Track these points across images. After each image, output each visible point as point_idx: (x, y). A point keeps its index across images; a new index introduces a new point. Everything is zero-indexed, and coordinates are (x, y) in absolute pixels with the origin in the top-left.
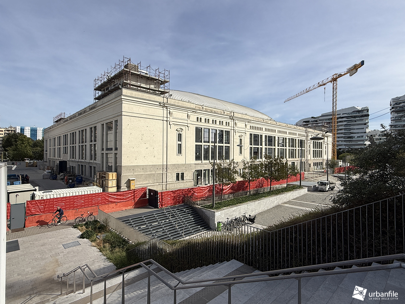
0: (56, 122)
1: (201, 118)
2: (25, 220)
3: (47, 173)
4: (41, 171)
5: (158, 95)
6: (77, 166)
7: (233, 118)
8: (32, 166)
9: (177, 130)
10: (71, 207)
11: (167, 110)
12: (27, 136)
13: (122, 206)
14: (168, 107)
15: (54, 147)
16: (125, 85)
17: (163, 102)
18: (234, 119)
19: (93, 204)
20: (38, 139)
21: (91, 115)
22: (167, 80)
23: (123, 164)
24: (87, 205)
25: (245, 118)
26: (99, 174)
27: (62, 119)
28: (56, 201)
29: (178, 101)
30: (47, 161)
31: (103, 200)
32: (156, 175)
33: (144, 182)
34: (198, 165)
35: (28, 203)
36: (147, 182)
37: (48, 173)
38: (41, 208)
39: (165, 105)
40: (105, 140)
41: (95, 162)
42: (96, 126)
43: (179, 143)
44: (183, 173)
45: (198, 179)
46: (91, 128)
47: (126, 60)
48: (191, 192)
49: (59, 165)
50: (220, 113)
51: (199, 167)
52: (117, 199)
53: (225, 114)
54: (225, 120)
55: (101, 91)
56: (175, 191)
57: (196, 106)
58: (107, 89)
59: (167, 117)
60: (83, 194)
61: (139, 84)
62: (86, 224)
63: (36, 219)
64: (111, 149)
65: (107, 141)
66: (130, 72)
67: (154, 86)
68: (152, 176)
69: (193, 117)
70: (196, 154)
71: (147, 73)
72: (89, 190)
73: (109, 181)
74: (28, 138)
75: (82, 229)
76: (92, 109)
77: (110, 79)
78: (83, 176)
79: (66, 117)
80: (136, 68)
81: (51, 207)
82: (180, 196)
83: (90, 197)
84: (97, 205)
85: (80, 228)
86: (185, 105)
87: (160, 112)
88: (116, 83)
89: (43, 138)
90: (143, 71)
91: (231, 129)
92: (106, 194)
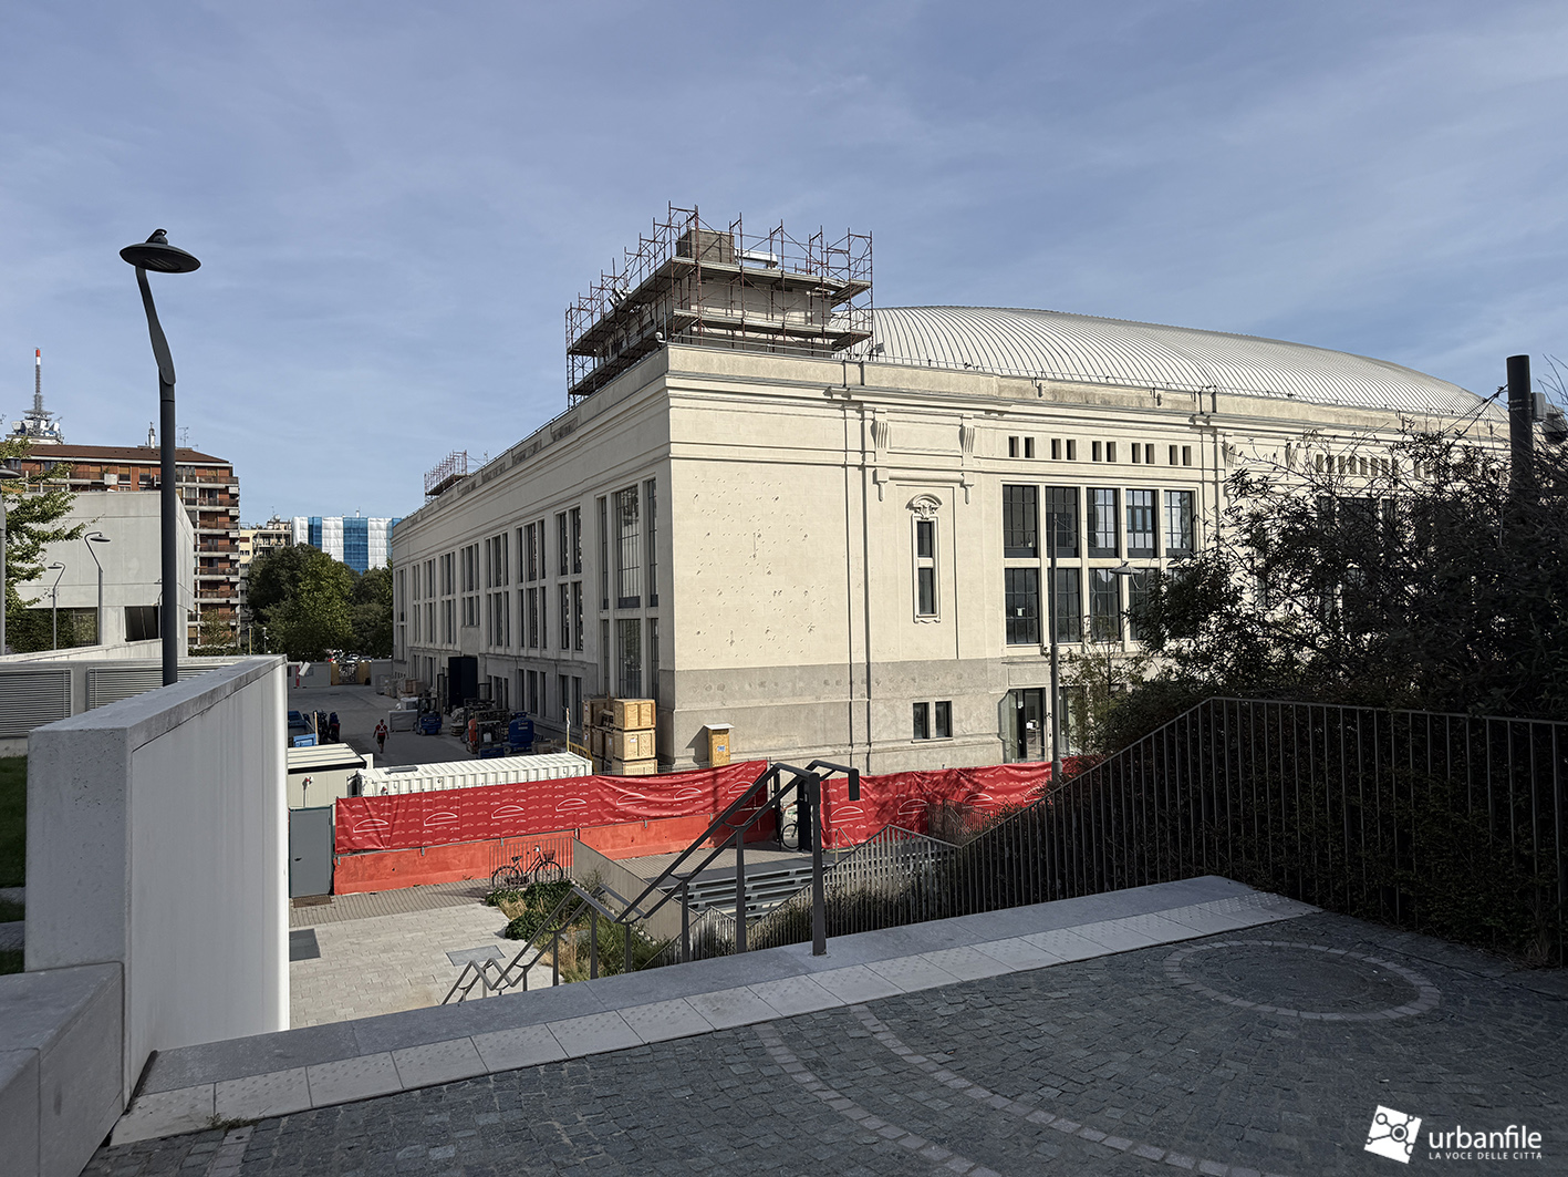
0: (437, 491)
1: (1028, 441)
2: (334, 867)
3: (405, 706)
4: (385, 701)
5: (824, 355)
6: (513, 675)
7: (1212, 424)
8: (352, 680)
9: (910, 506)
10: (482, 829)
11: (863, 419)
12: (333, 557)
13: (667, 833)
14: (865, 405)
15: (428, 601)
16: (681, 330)
17: (845, 385)
18: (1215, 427)
19: (559, 822)
20: (370, 567)
21: (559, 463)
22: (860, 280)
23: (681, 664)
24: (535, 823)
25: (1286, 415)
26: (592, 706)
27: (460, 477)
28: (428, 805)
29: (910, 371)
30: (408, 658)
31: (594, 806)
32: (820, 711)
33: (769, 743)
34: (1022, 667)
35: (342, 805)
36: (782, 742)
37: (409, 705)
38: (382, 827)
39: (854, 398)
40: (611, 567)
41: (578, 656)
42: (579, 508)
43: (921, 566)
44: (948, 704)
45: (1022, 732)
46: (562, 517)
47: (681, 218)
48: (963, 786)
49: (449, 677)
50: (1135, 404)
51: (1028, 676)
52: (647, 803)
53: (1165, 406)
54: (1163, 435)
55: (593, 355)
56: (887, 778)
57: (1005, 382)
58: (617, 346)
59: (863, 452)
60: (522, 779)
61: (740, 312)
62: (531, 891)
63: (365, 869)
64: (635, 602)
65: (620, 570)
66: (696, 270)
67: (803, 314)
68: (802, 717)
69: (991, 438)
70: (1010, 611)
71: (774, 259)
72: (544, 766)
73: (626, 734)
74: (337, 564)
75: (515, 909)
76: (561, 436)
77: (623, 304)
78: (537, 719)
79: (470, 471)
80: (723, 244)
81: (413, 825)
82: (911, 804)
83: (546, 791)
84: (570, 824)
85: (507, 905)
86: (948, 386)
87: (832, 429)
88: (647, 319)
89: (389, 562)
90: (756, 256)
91: (1202, 482)
92: (604, 782)
